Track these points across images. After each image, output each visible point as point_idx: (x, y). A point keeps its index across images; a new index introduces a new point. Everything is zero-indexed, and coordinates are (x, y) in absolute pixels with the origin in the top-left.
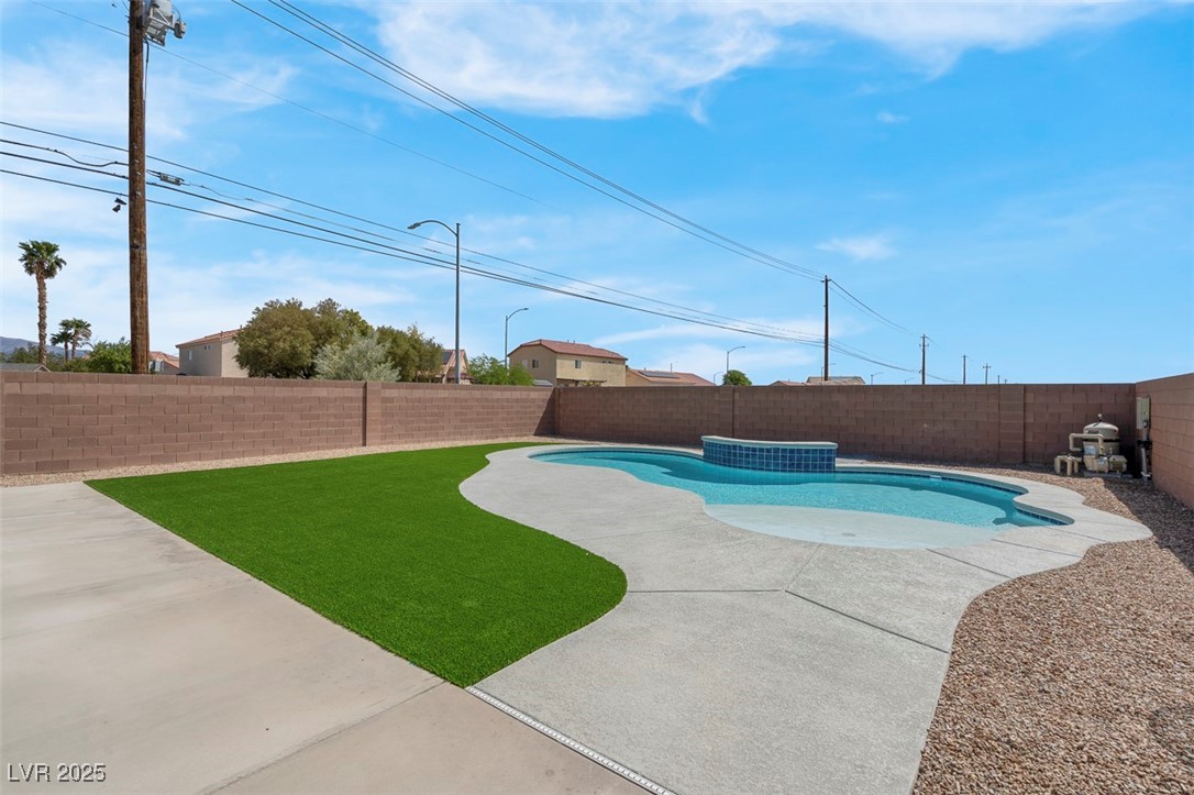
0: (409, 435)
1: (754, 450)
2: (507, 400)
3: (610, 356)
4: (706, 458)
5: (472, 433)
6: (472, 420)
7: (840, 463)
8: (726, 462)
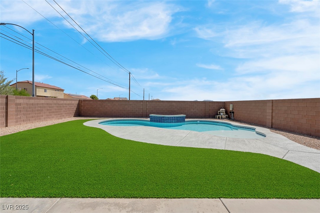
0: (28, 120)
1: (169, 118)
2: (65, 104)
3: (58, 88)
4: (151, 121)
5: (53, 117)
6: (53, 112)
7: (186, 120)
8: (159, 122)
